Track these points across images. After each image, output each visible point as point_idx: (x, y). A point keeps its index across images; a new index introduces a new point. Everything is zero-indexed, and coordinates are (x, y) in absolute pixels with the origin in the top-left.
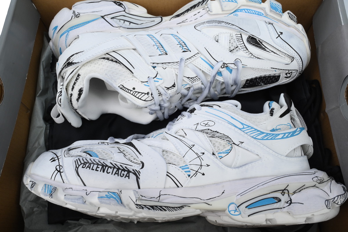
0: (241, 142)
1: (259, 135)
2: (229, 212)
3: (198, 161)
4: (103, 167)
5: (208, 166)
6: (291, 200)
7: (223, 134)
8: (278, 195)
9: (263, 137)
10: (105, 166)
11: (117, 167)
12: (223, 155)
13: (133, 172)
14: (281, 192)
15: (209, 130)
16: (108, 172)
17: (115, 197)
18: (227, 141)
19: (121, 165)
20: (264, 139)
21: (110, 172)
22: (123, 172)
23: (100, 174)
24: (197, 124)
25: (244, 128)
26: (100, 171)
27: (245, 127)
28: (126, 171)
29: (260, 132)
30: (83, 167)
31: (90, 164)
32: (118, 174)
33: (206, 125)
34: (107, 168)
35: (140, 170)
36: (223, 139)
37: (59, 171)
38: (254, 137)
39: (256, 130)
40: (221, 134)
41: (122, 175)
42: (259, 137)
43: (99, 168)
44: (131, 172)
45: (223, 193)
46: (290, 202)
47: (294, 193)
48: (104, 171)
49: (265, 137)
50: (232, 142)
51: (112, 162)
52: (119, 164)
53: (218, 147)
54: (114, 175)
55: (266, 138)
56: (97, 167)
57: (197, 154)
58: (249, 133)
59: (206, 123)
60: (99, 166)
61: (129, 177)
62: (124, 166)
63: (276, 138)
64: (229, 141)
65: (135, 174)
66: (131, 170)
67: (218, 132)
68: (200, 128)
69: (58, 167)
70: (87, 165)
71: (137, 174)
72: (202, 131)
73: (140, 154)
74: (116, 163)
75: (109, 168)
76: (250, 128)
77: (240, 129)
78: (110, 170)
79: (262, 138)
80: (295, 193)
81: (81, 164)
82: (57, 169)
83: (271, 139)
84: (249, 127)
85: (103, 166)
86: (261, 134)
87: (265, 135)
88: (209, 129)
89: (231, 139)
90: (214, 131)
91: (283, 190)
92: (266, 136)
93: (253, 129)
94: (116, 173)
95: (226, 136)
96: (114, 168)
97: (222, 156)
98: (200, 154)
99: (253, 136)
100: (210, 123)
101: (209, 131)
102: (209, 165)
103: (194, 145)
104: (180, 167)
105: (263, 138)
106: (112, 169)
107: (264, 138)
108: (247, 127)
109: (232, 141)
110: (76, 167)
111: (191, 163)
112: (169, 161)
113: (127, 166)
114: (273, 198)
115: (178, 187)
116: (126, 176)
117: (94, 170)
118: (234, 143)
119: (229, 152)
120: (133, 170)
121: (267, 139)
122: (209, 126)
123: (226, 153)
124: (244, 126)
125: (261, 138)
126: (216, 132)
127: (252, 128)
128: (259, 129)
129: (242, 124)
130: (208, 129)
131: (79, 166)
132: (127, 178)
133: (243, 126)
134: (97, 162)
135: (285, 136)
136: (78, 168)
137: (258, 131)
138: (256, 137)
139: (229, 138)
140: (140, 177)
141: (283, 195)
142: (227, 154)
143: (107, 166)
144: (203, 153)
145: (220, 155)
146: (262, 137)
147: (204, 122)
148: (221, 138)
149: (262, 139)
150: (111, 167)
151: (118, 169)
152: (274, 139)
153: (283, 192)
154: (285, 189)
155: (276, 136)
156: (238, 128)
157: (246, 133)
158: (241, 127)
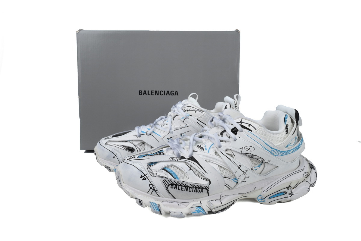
0: (270, 161)
1: (280, 153)
2: (258, 200)
3: (243, 176)
4: (186, 188)
6: (292, 193)
7: (259, 157)
8: (286, 190)
9: (282, 154)
10: (187, 187)
11: (195, 187)
13: (205, 188)
16: (190, 191)
17: (201, 210)
18: (261, 161)
19: (197, 185)
21: (191, 191)
22: (199, 189)
23: (185, 192)
24: (242, 148)
25: (272, 151)
26: (185, 191)
27: (273, 150)
28: (201, 188)
30: (171, 188)
31: (176, 185)
32: (196, 191)
33: (249, 150)
34: (188, 188)
35: (209, 186)
37: (154, 190)
41: (199, 191)
42: (280, 155)
43: (183, 188)
44: (204, 188)
45: (255, 189)
46: (291, 194)
47: (294, 188)
48: (187, 191)
51: (191, 184)
52: (195, 185)
54: (194, 192)
56: (182, 188)
57: (243, 171)
58: (274, 154)
59: (248, 148)
60: (183, 187)
61: (203, 192)
62: (199, 185)
65: (206, 189)
66: (204, 187)
67: (256, 156)
68: (244, 152)
69: (151, 186)
70: (174, 186)
71: (207, 189)
72: (246, 154)
73: (205, 171)
74: (193, 184)
75: (190, 188)
77: (269, 151)
78: (191, 189)
81: (169, 185)
82: (151, 188)
83: (286, 154)
84: (275, 149)
85: (185, 186)
88: (250, 153)
90: (254, 155)
91: (288, 187)
94: (195, 191)
95: (261, 158)
96: (193, 187)
98: (245, 172)
100: (252, 149)
101: (250, 155)
103: (241, 165)
104: (232, 179)
106: (192, 188)
110: (166, 187)
111: (239, 178)
112: (225, 175)
113: (201, 185)
114: (283, 192)
115: (230, 189)
116: (201, 191)
117: (180, 190)
118: (265, 162)
119: (261, 165)
120: (205, 187)
121: (284, 155)
122: (251, 151)
127: (277, 150)
128: (280, 150)
129: (271, 148)
131: (168, 186)
132: (202, 192)
134: (181, 184)
136: (168, 188)
137: (280, 151)
138: (278, 155)
139: (263, 159)
140: (210, 190)
141: (288, 190)
142: (259, 167)
143: (188, 187)
144: (247, 171)
145: (256, 168)
147: (247, 147)
148: (258, 159)
150: (191, 188)
151: (196, 188)
152: (288, 154)
153: (288, 188)
154: (289, 186)
155: (289, 152)
156: (268, 151)
157: (272, 154)
158: (270, 150)
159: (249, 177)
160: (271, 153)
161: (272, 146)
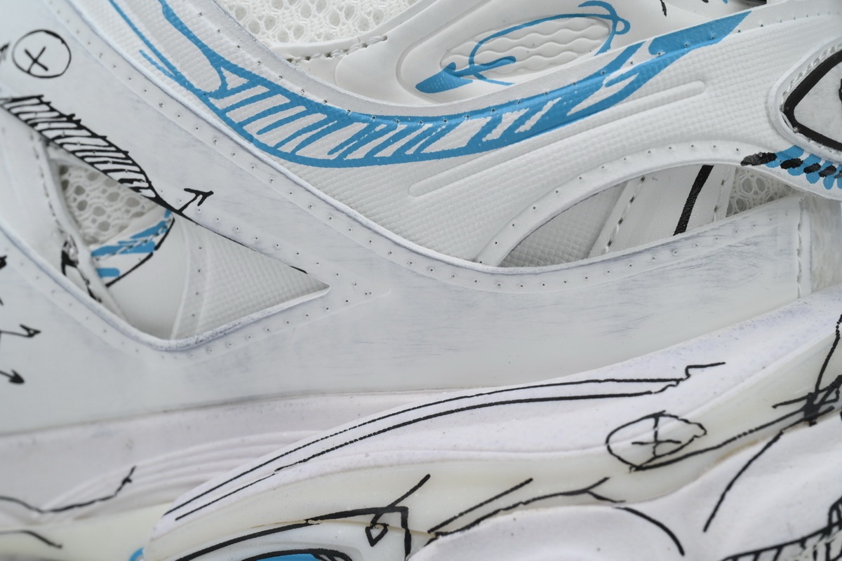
0: (198, 193)
1: (318, 132)
5: (30, 335)
7: (104, 138)
8: (348, 538)
9: (341, 146)
12: (121, 262)
14: (368, 518)
15: (42, 103)
18: (122, 181)
20: (350, 157)
25: (223, 92)
27: (234, 81)
29: (319, 117)
36: (106, 172)
38: (287, 148)
39: (296, 100)
40: (94, 135)
42: (319, 150)
45: (127, 480)
47: (432, 535)
49: (355, 148)
50: (150, 193)
53: (99, 211)
55: (360, 153)
58: (252, 128)
63: (427, 150)
64: (131, 181)
67: (80, 126)
68: (8, 81)
76: (261, 89)
77: (203, 96)
79: (335, 155)
80: (438, 534)
83: (399, 157)
84: (254, 80)
86: (329, 131)
87: (357, 136)
88: (41, 99)
89: (142, 172)
90: (61, 115)
91: (377, 512)
92: (360, 139)
93: (280, 100)
95: (118, 150)
97: (113, 271)
99: (282, 143)
100: (54, 57)
101: (42, 113)
102: (37, 332)
105: (345, 154)
107: (350, 151)
108: (244, 81)
109: (151, 187)
114: (317, 554)
118: (158, 200)
119: (156, 240)
121: (369, 160)
122: (47, 73)
123: (139, 249)
124: (226, 73)
125: (333, 157)
126: (70, 118)
127: (275, 89)
129: (217, 61)
130: (39, 97)
133: (220, 72)
135: (496, 134)
137: (313, 107)
138: (298, 148)
139: (134, 164)
141: (373, 542)
142: (145, 255)
144: (3, 262)
145: (107, 262)
146: (336, 149)
147: (28, 42)
148: (92, 164)
149: (340, 163)
153: (375, 523)
154: (392, 508)
155: (433, 136)
156: (190, 87)
157: (239, 128)
158: (208, 79)
159: (32, 333)
160: (221, 114)
161: (226, 46)
